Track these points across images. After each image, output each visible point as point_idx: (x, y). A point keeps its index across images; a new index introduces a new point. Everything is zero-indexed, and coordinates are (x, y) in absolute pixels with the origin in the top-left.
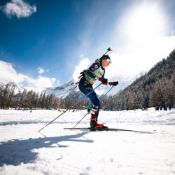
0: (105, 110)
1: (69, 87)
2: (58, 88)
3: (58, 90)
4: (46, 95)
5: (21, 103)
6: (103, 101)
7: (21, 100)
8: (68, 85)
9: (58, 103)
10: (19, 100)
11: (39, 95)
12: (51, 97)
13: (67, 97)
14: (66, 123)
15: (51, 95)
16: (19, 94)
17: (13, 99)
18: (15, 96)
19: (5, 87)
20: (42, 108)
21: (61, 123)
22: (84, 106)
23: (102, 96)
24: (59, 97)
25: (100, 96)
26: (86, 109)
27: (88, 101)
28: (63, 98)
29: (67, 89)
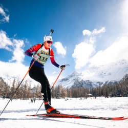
1: (73, 78)
2: (63, 80)
3: (64, 82)
4: (55, 86)
5: (36, 94)
6: (109, 87)
7: (36, 92)
8: (71, 76)
9: (66, 93)
10: (35, 92)
12: (59, 88)
13: (73, 86)
14: (75, 109)
15: (59, 86)
16: (35, 87)
17: (31, 92)
18: (32, 89)
19: (25, 83)
21: (71, 110)
22: (90, 94)
23: (106, 82)
24: (66, 87)
25: (104, 83)
26: (91, 96)
27: (93, 89)
28: (69, 88)
29: (71, 79)
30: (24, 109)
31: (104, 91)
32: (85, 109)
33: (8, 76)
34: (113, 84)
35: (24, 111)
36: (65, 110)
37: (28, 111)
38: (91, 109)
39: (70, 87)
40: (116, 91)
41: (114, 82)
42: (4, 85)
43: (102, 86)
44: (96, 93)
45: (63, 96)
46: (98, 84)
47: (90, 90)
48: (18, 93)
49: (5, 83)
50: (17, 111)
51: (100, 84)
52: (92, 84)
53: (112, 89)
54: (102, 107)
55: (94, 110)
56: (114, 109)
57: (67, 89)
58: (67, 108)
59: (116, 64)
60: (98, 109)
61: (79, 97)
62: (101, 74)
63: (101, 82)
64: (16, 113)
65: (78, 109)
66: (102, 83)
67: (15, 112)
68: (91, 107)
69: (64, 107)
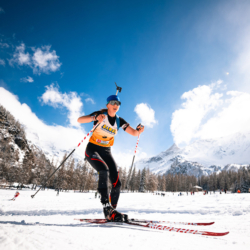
0: (235, 191)
1: (170, 157)
2: (153, 159)
3: (153, 163)
4: (137, 170)
6: (230, 176)
8: (167, 154)
9: (156, 183)
11: (127, 171)
12: (144, 173)
13: (168, 172)
15: (144, 170)
20: (133, 190)
21: (163, 213)
22: (197, 187)
23: (226, 167)
24: (156, 172)
25: (222, 168)
26: (200, 190)
27: (203, 177)
28: (162, 174)
29: (167, 159)
30: (78, 209)
31: (222, 182)
32: (186, 212)
33: (53, 148)
34: (236, 171)
35: (79, 213)
36: (153, 212)
37: (86, 212)
38: (198, 212)
39: (164, 172)
40: (241, 183)
41: (238, 167)
42: (46, 164)
43: (218, 173)
44: (208, 186)
45: (150, 187)
46: (212, 170)
47: (197, 180)
48: (70, 181)
49: (48, 161)
50: (66, 213)
51: (216, 169)
52: (202, 169)
53: (235, 179)
54: (217, 209)
55: (203, 214)
56: (237, 214)
57: (159, 177)
58: (156, 209)
59: (244, 137)
60: (209, 212)
61: (179, 190)
62: (218, 153)
63: (217, 166)
64: (65, 216)
65: (174, 212)
66: (220, 168)
67: (62, 213)
68: (198, 209)
69: (152, 208)
